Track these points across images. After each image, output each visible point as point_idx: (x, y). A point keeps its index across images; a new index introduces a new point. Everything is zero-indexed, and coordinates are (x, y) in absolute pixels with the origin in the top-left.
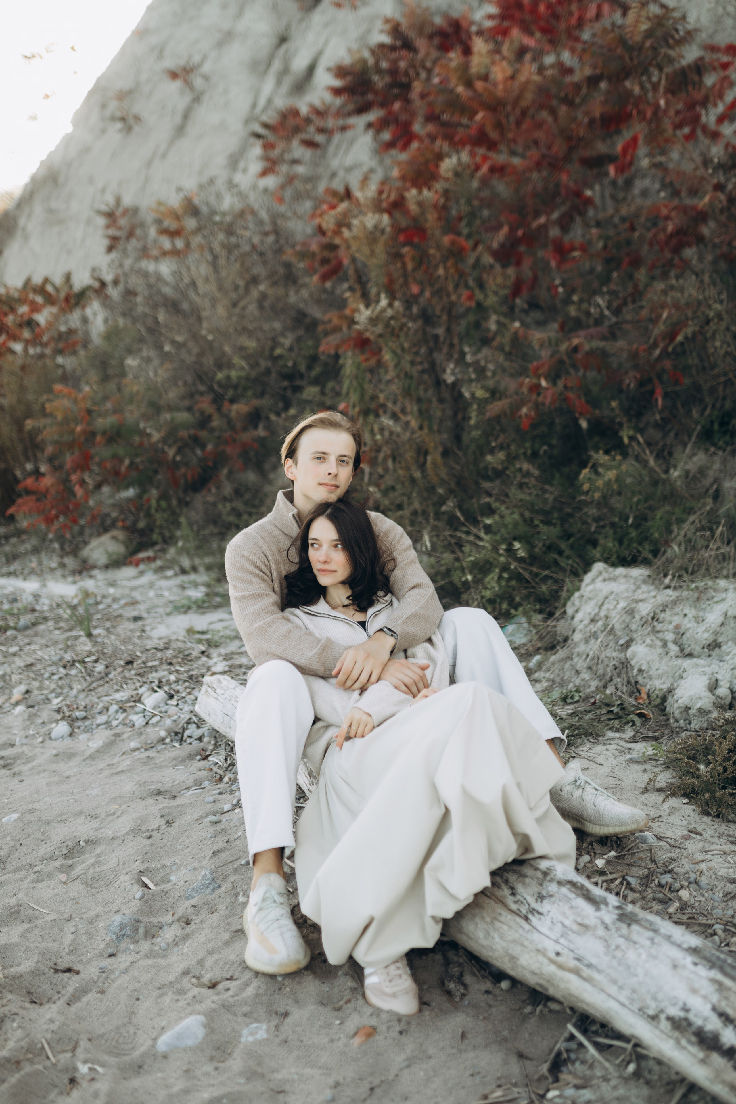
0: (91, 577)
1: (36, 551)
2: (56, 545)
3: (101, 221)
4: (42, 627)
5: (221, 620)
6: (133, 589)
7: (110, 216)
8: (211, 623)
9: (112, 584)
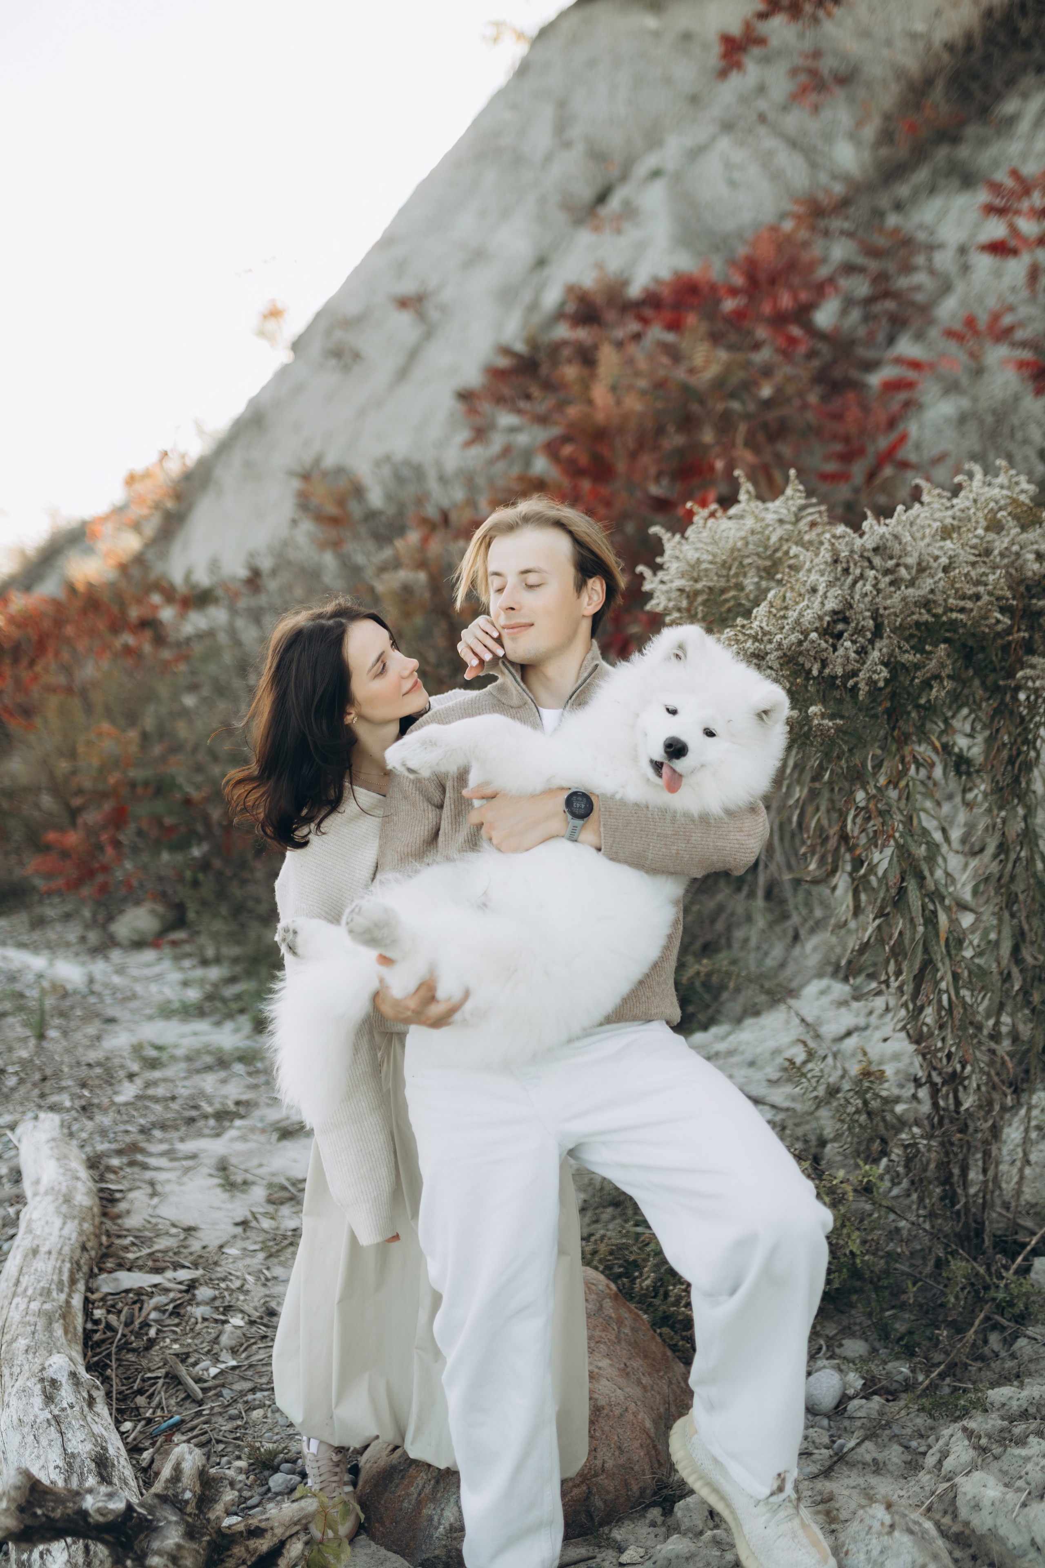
0: (106, 958)
1: (67, 917)
2: (87, 913)
3: (296, 484)
4: (10, 1020)
5: (195, 1034)
6: (136, 979)
7: (306, 477)
8: (183, 1036)
9: (121, 970)
